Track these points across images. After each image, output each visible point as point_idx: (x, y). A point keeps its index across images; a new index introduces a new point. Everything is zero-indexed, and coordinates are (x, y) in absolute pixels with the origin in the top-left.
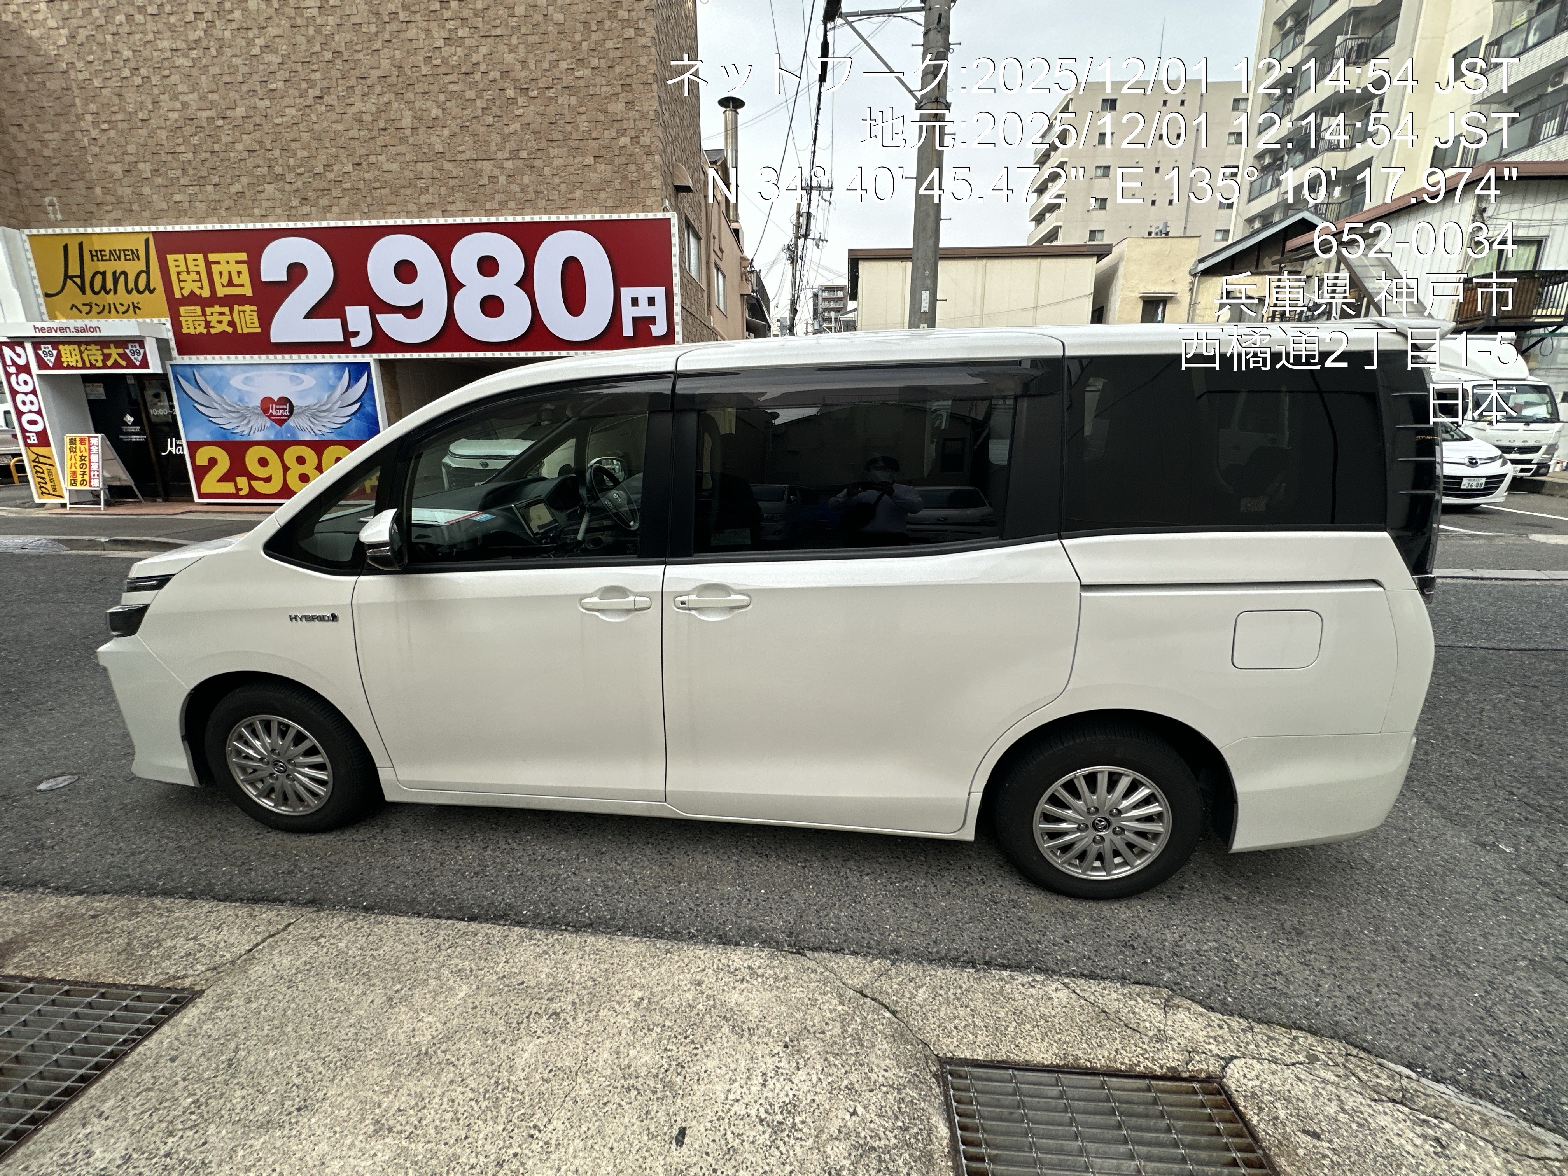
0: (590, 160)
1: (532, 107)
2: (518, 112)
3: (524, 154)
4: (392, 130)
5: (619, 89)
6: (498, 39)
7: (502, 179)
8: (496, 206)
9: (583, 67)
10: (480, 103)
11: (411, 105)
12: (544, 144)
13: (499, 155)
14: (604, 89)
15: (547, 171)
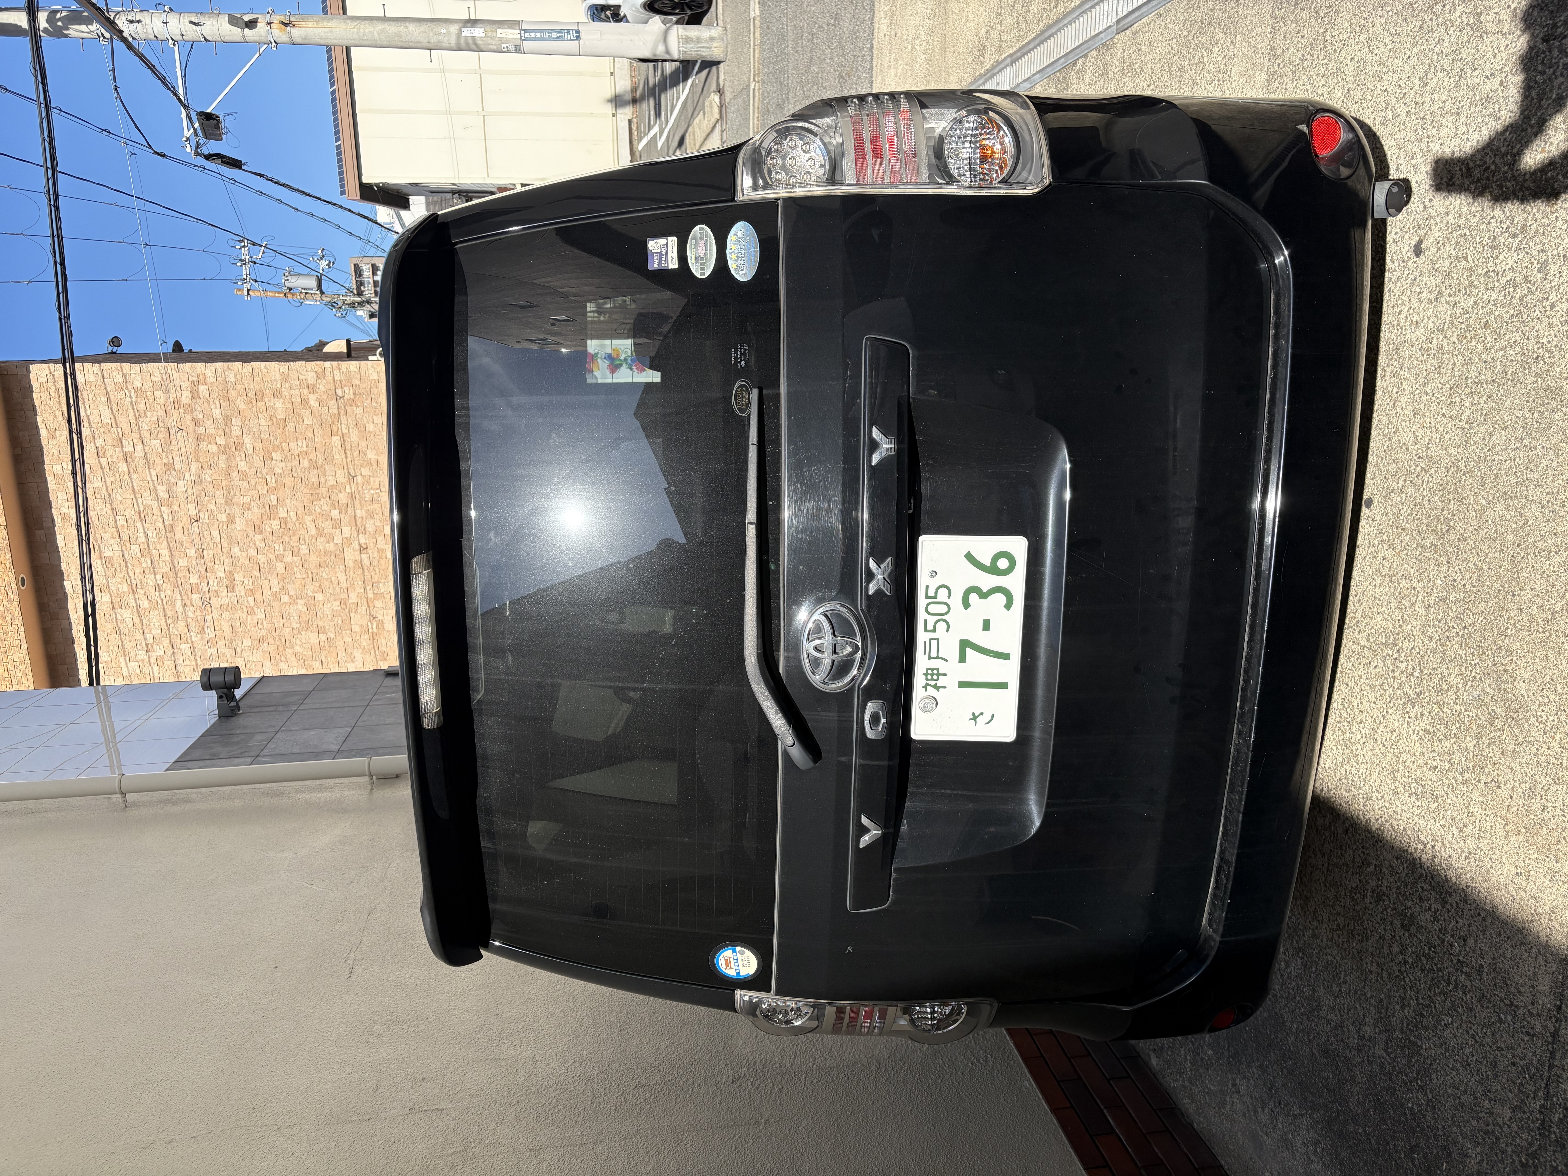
0: (336, 440)
1: (288, 501)
3: (335, 513)
4: (323, 654)
5: (260, 404)
10: (288, 558)
11: (296, 631)
12: (323, 490)
14: (263, 422)
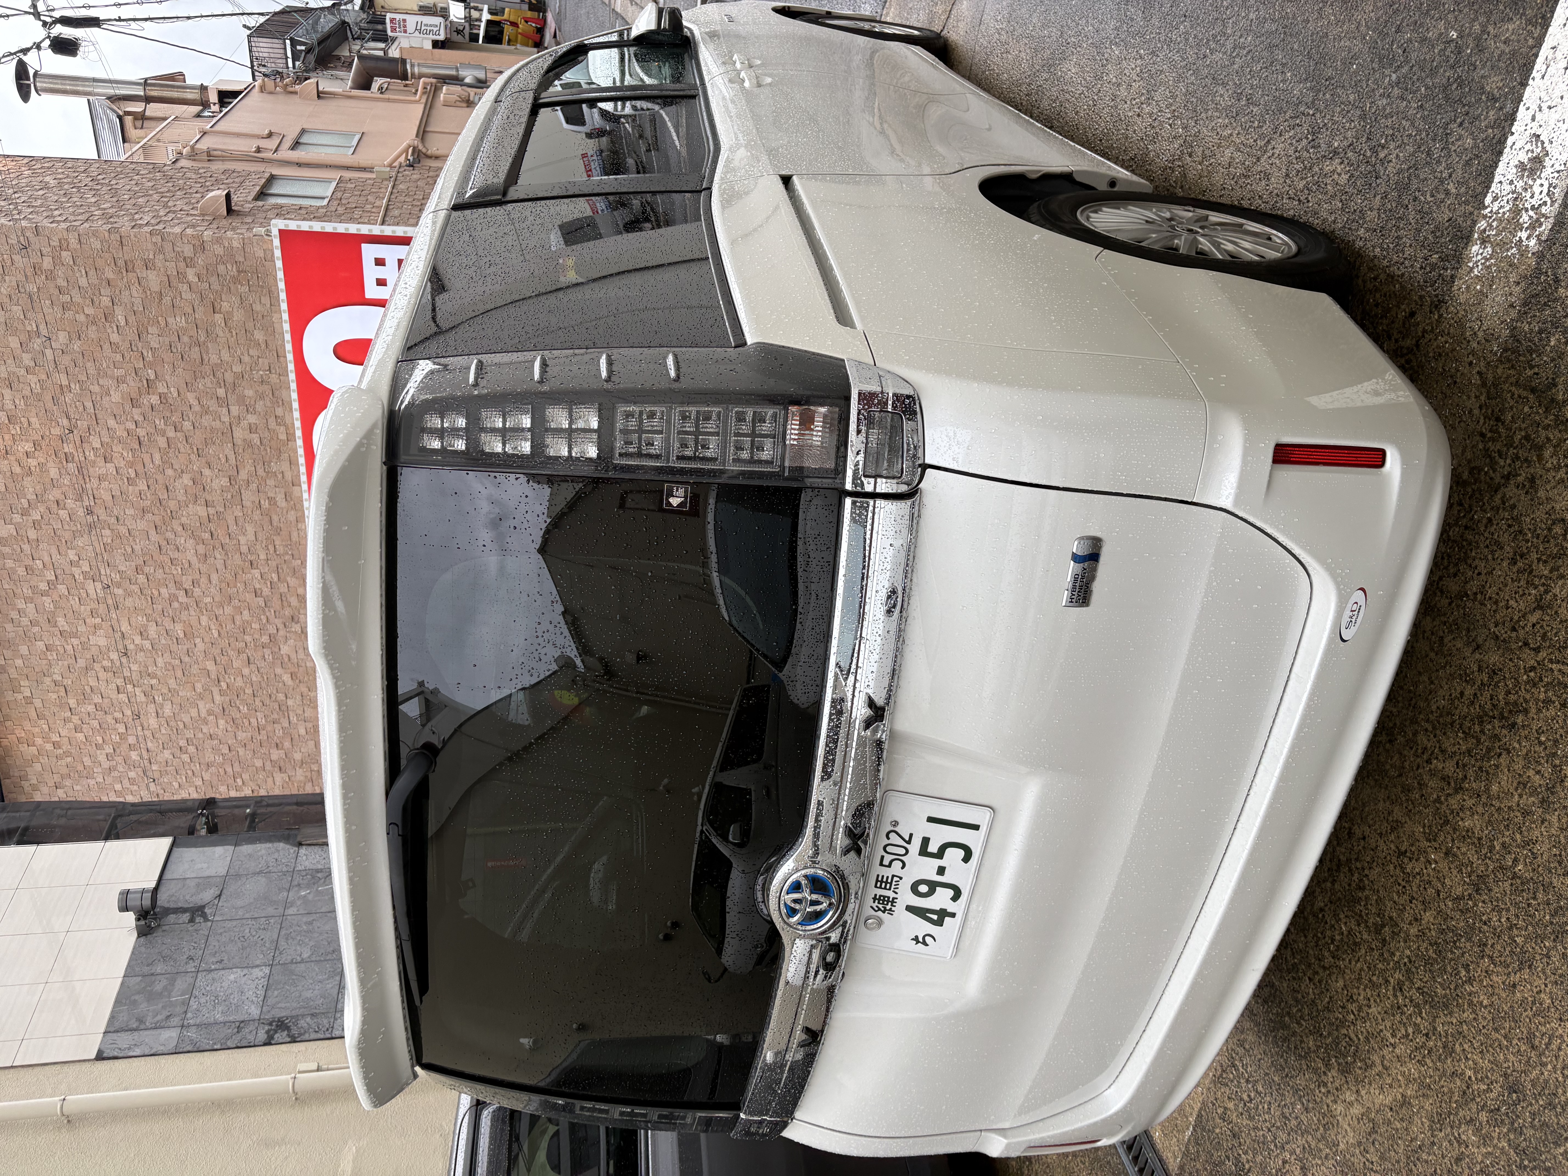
0: (219, 318)
1: (167, 377)
3: (221, 392)
4: (212, 526)
5: (132, 275)
6: (98, 406)
7: (252, 419)
8: (282, 428)
9: (113, 316)
13: (225, 419)
14: (135, 294)
15: (237, 368)
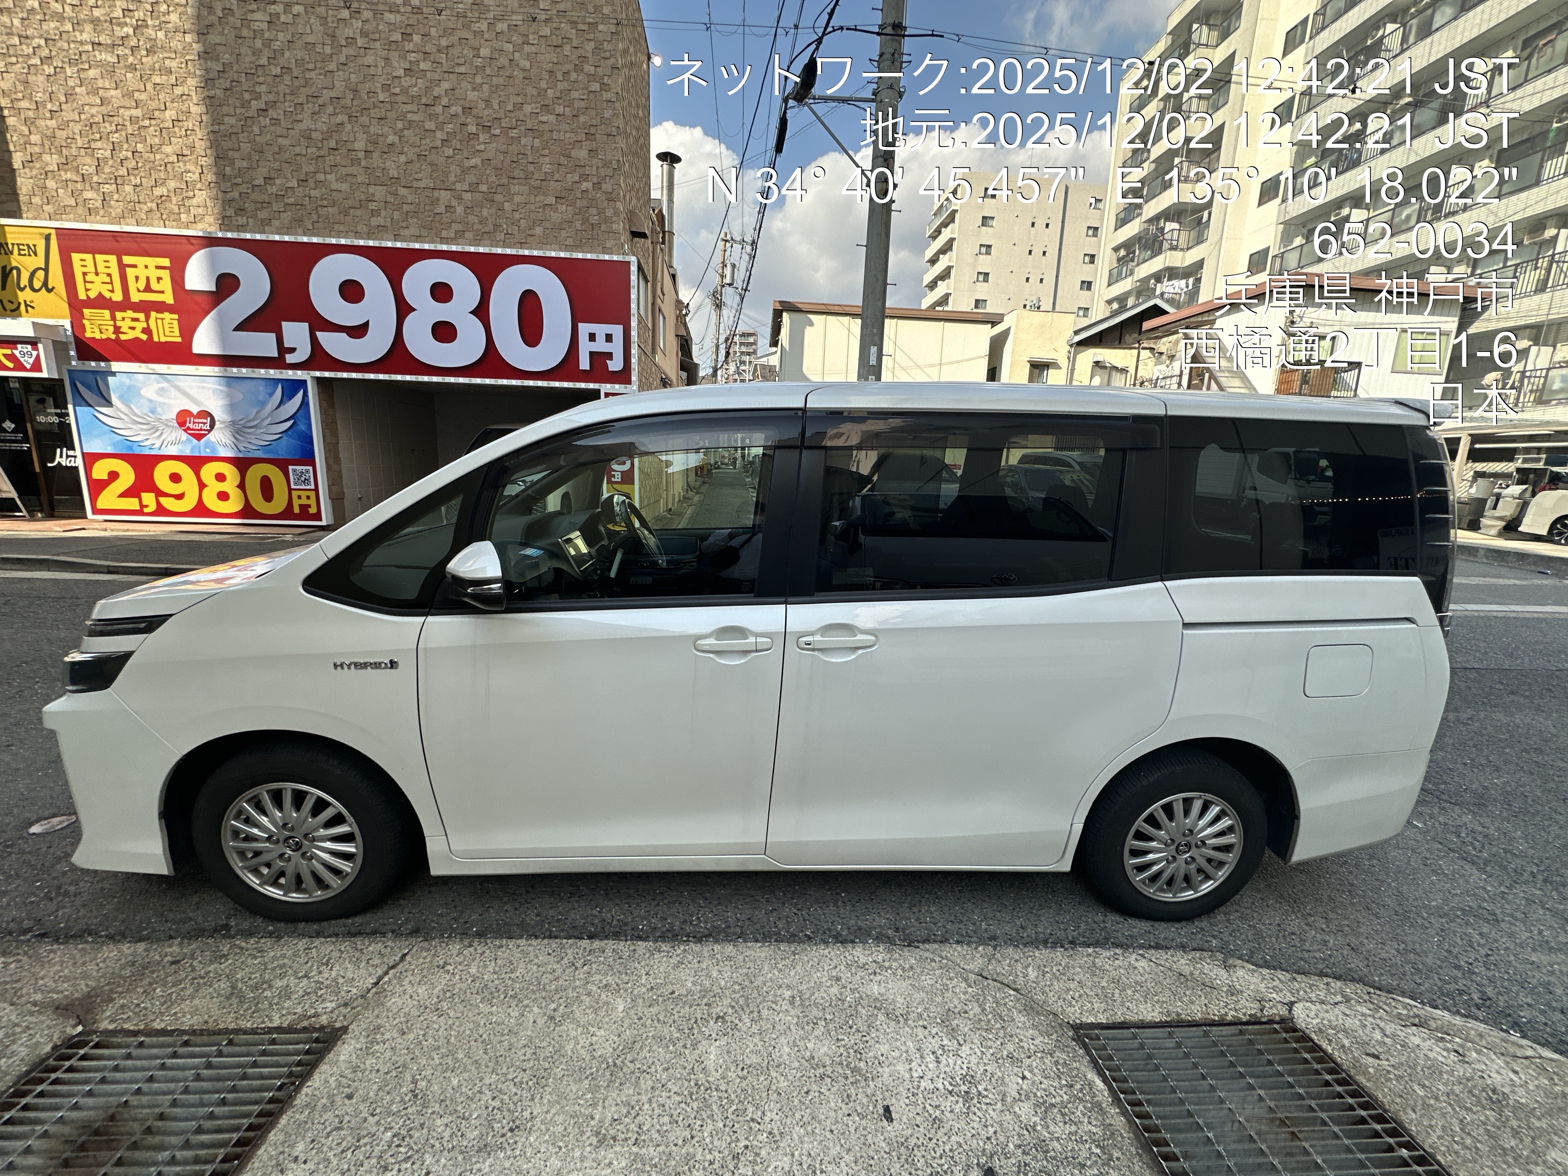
0: (551, 200)
1: (494, 145)
2: (478, 148)
3: (484, 188)
6: (461, 77)
7: (460, 210)
8: (452, 235)
9: (548, 112)
10: (439, 135)
11: (366, 129)
12: (504, 180)
13: (458, 186)
14: (568, 135)
15: (507, 205)
